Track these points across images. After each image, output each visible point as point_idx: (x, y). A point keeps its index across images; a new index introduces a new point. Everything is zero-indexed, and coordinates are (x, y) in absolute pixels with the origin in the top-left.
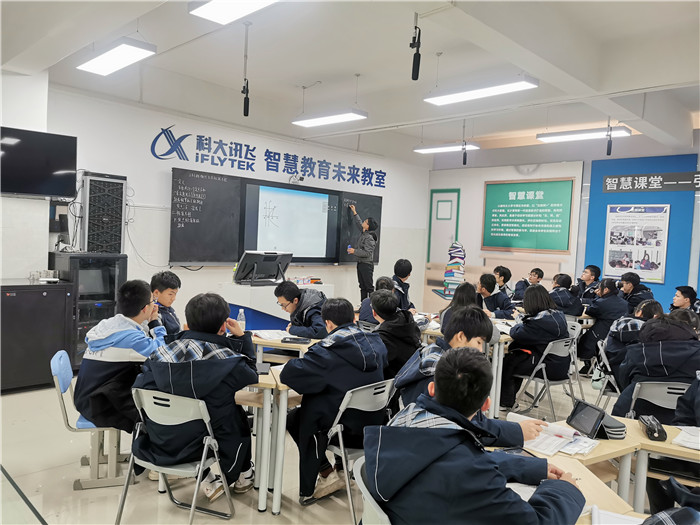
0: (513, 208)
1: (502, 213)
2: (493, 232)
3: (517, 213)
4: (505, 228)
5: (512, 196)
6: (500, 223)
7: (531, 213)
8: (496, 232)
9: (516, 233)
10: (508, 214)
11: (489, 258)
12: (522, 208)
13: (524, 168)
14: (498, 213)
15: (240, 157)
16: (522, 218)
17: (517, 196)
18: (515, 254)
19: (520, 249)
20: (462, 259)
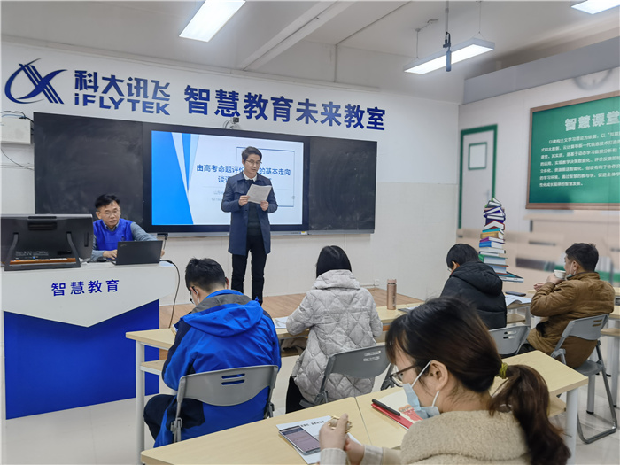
0: (572, 143)
1: (556, 152)
2: (543, 181)
3: (579, 150)
4: (560, 174)
5: (570, 124)
6: (552, 167)
7: (599, 148)
8: (547, 181)
9: (576, 180)
10: (565, 152)
11: (539, 220)
12: (584, 142)
13: (588, 80)
14: (549, 154)
15: (146, 96)
16: (586, 157)
17: (577, 124)
18: (576, 212)
19: (583, 205)
20: (502, 222)
